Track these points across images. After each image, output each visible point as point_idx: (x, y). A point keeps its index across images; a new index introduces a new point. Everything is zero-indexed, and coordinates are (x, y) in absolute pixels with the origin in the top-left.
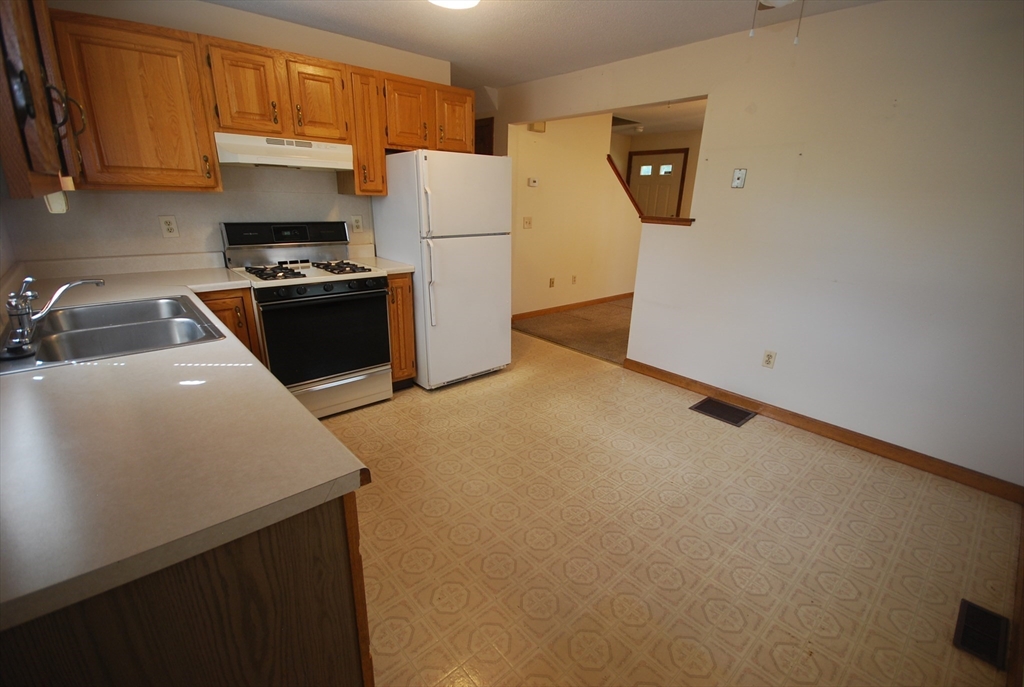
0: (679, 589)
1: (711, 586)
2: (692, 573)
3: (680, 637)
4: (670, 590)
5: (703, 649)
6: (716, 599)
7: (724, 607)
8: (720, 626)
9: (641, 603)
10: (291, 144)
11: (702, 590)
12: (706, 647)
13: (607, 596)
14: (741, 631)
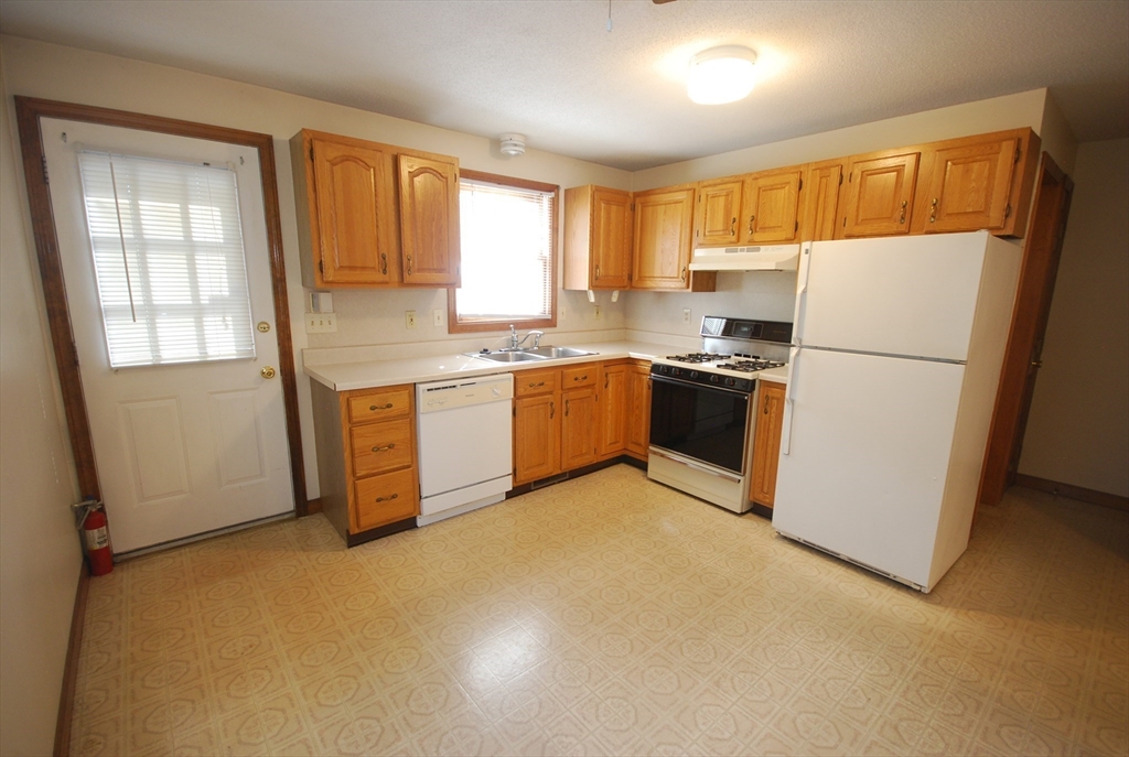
0: (408, 705)
1: (398, 739)
2: (423, 726)
3: (358, 689)
4: (409, 697)
5: (339, 701)
6: (380, 736)
7: (368, 740)
8: (351, 726)
9: (404, 669)
10: (742, 250)
11: (397, 727)
12: (338, 705)
13: (422, 645)
14: (336, 742)
